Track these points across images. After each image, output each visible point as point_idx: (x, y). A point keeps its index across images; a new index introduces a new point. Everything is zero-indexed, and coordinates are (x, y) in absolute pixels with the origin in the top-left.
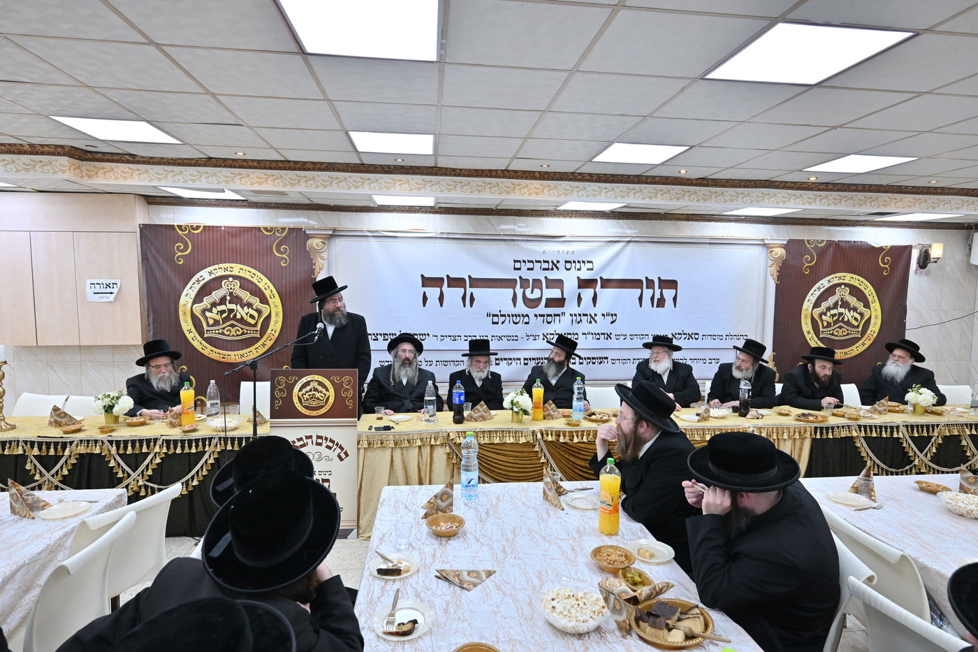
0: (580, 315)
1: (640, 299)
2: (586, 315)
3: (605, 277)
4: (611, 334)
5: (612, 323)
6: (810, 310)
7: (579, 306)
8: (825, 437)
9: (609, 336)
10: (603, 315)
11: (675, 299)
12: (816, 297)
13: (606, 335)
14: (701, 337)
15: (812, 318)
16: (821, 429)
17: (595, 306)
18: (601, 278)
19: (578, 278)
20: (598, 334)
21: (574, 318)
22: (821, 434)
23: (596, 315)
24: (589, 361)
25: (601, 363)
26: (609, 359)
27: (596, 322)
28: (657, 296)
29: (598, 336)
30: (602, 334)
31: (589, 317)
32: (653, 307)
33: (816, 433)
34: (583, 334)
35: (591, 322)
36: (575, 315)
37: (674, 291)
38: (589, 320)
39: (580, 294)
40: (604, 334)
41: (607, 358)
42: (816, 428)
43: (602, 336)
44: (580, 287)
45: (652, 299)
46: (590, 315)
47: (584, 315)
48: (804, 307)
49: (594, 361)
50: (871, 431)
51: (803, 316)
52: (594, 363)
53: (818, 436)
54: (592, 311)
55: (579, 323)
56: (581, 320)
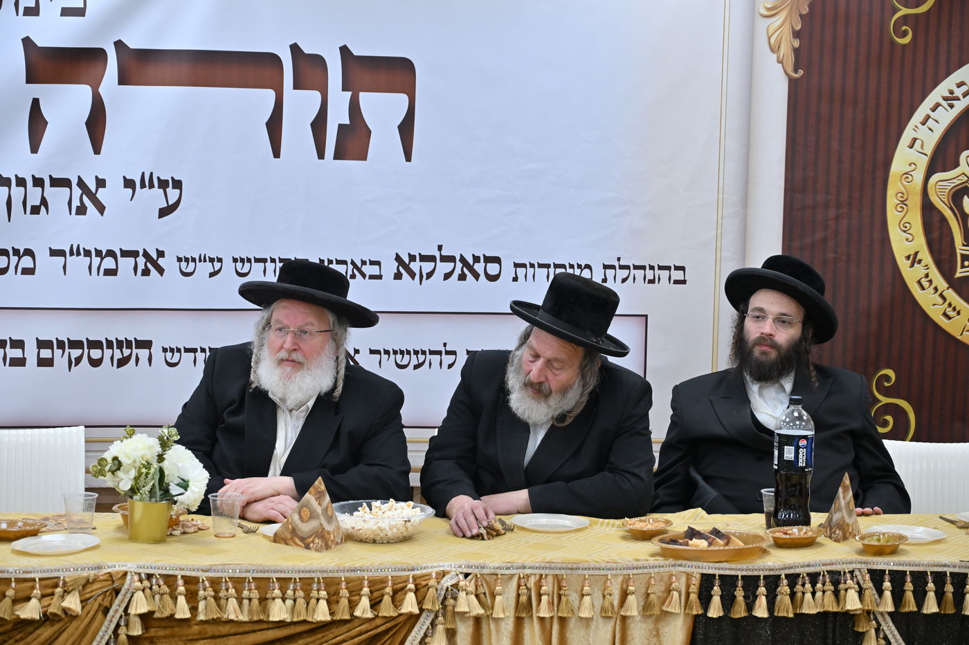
0: (38, 182)
1: (274, 125)
2: (65, 183)
3: (134, 42)
4: (161, 254)
5: (164, 212)
6: (919, 176)
7: (34, 148)
8: (739, 612)
9: (152, 263)
10: (129, 183)
11: (406, 129)
12: (939, 130)
13: (141, 260)
14: (508, 270)
15: (928, 208)
16: (728, 582)
17: (97, 150)
18: (119, 45)
19: (27, 42)
20: (111, 253)
21: (17, 192)
22: (728, 601)
23: (101, 183)
24: (76, 353)
25: (123, 362)
26: (156, 349)
27: (101, 209)
28: (338, 115)
29: (109, 263)
30: (125, 254)
31: (77, 192)
32: (321, 155)
33: (705, 599)
34: (54, 253)
35: (82, 210)
36: (21, 182)
37: (403, 99)
38: (76, 203)
39: (36, 102)
40: (134, 254)
41: (146, 344)
42: (707, 581)
43: (126, 264)
44: (31, 78)
45: (319, 125)
46: (81, 183)
47: (56, 182)
48: (898, 165)
49: (96, 354)
50: (920, 597)
51: (892, 201)
52: (95, 363)
53: (715, 611)
54: (87, 167)
55: (36, 210)
56: (44, 202)
